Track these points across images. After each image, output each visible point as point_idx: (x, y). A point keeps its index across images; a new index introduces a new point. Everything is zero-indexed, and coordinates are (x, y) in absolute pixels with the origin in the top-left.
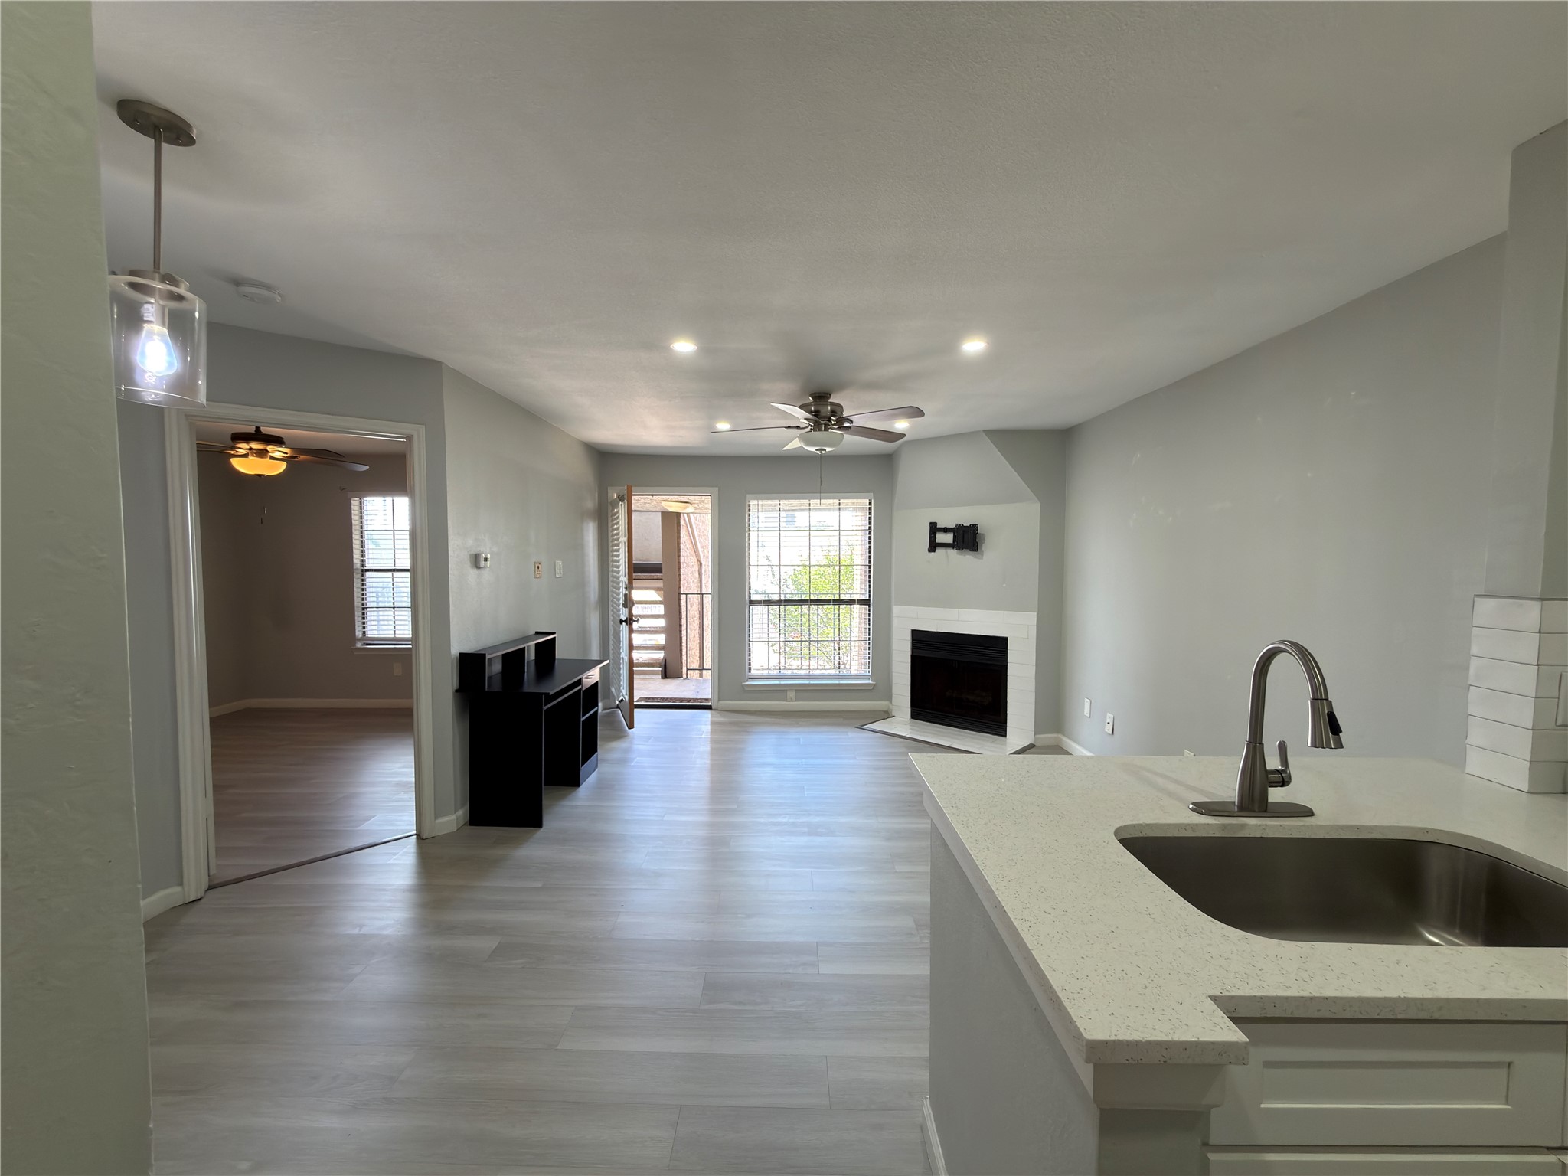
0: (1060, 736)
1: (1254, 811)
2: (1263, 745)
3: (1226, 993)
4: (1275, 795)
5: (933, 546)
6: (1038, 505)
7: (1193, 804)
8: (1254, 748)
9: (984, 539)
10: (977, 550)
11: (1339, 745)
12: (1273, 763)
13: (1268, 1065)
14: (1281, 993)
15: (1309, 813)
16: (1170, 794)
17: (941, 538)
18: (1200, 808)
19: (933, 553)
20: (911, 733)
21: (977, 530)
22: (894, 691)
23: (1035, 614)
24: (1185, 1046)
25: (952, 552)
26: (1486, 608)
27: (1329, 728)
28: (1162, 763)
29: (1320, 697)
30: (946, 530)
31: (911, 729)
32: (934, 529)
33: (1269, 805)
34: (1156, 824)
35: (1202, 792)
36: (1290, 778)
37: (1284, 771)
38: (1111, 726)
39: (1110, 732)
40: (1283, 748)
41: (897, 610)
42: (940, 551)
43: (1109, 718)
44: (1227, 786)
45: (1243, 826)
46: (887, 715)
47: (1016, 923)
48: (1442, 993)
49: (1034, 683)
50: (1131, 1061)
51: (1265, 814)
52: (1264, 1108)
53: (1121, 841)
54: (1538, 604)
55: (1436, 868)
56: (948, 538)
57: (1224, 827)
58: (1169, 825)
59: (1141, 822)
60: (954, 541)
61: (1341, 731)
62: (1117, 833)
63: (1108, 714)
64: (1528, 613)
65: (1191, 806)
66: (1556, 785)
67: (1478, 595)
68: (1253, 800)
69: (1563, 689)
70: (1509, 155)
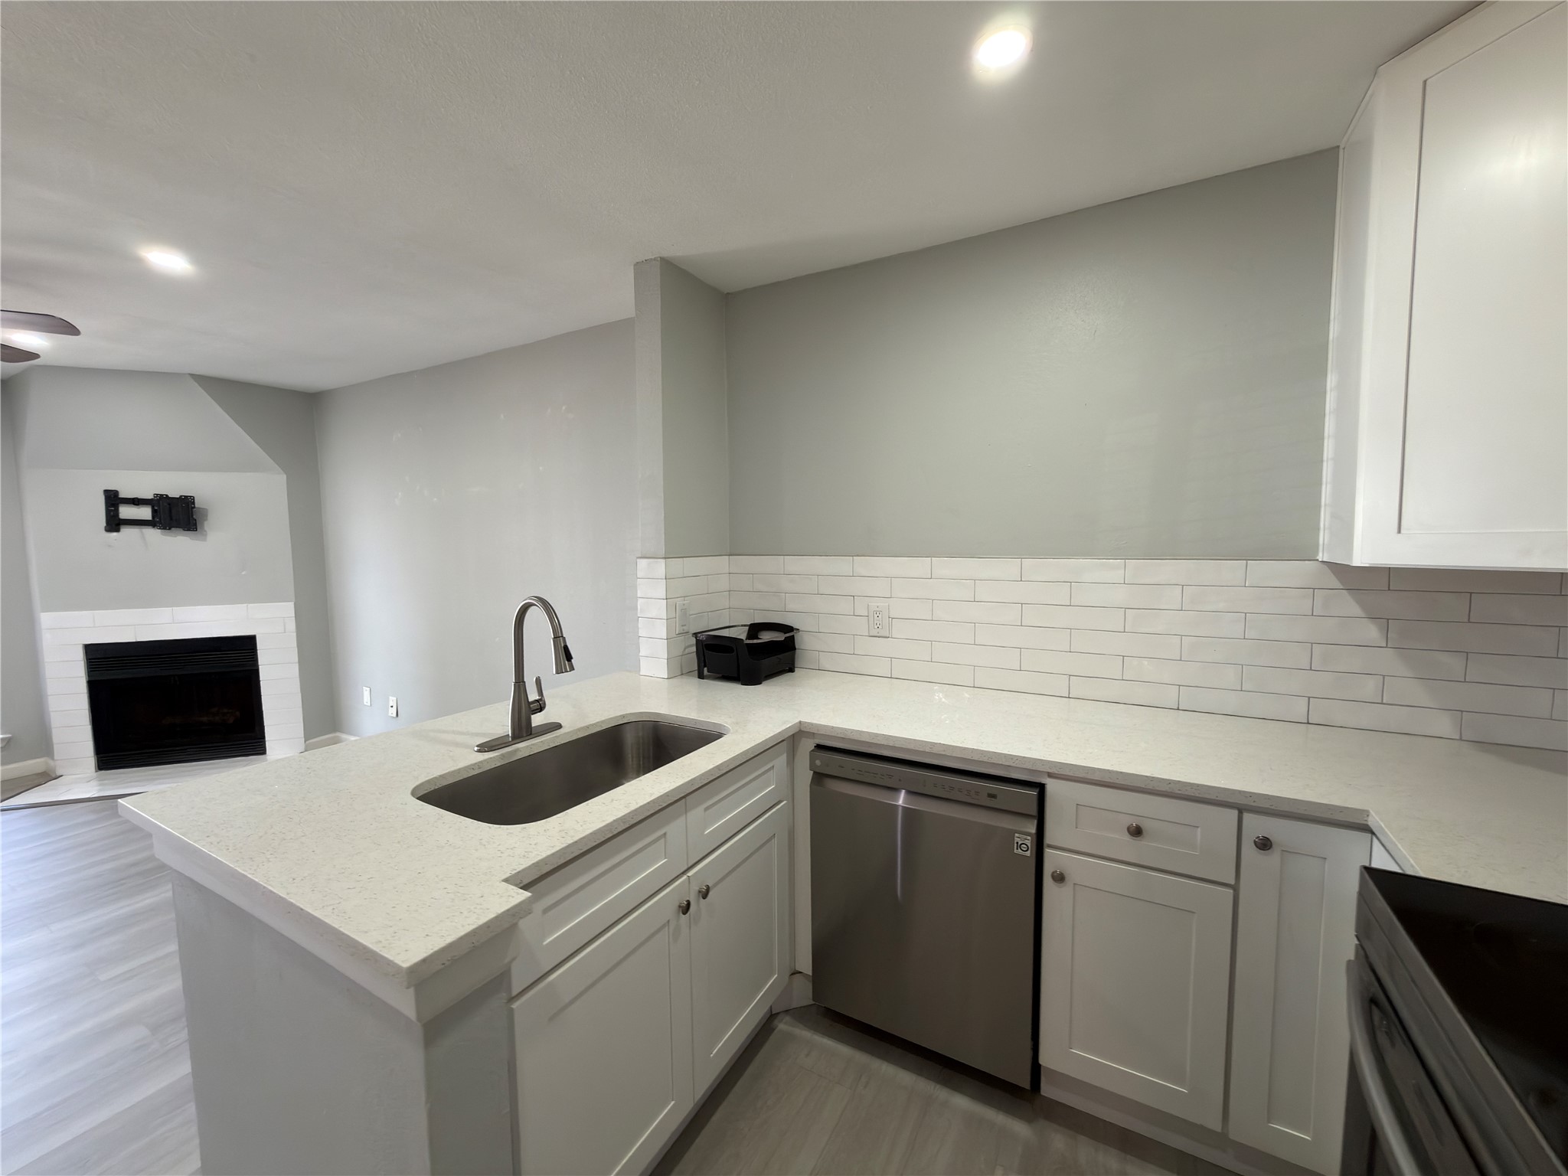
0: (338, 734)
1: (522, 737)
2: (525, 682)
3: (514, 872)
4: (537, 720)
5: (114, 523)
6: (285, 476)
7: (477, 746)
8: (519, 686)
9: (207, 516)
10: (195, 529)
11: (572, 668)
12: (533, 696)
13: (545, 911)
14: (549, 853)
15: (559, 726)
16: (457, 745)
17: (126, 512)
18: (483, 748)
19: (115, 534)
20: (100, 790)
21: (194, 503)
22: (55, 739)
23: (291, 605)
24: (487, 926)
25: (153, 534)
26: (643, 564)
27: (565, 656)
28: (446, 722)
29: (558, 636)
30: (136, 502)
31: (100, 785)
32: (113, 500)
33: (533, 729)
34: (449, 773)
35: (484, 735)
36: (545, 704)
37: (541, 700)
38: (395, 707)
39: (395, 715)
40: (538, 682)
41: (47, 620)
42: (127, 532)
43: (392, 701)
44: (501, 722)
45: (517, 750)
46: (46, 777)
47: (317, 914)
48: (634, 807)
49: (299, 684)
50: (447, 963)
51: (531, 736)
52: (547, 944)
53: (419, 798)
54: (664, 560)
55: (630, 738)
56: (145, 513)
57: (503, 755)
58: (459, 769)
59: (435, 776)
60: (153, 517)
61: (572, 658)
62: (413, 793)
63: (390, 697)
64: (660, 567)
65: (476, 749)
66: (678, 671)
67: (638, 558)
68: (522, 729)
69: (679, 612)
70: (632, 267)
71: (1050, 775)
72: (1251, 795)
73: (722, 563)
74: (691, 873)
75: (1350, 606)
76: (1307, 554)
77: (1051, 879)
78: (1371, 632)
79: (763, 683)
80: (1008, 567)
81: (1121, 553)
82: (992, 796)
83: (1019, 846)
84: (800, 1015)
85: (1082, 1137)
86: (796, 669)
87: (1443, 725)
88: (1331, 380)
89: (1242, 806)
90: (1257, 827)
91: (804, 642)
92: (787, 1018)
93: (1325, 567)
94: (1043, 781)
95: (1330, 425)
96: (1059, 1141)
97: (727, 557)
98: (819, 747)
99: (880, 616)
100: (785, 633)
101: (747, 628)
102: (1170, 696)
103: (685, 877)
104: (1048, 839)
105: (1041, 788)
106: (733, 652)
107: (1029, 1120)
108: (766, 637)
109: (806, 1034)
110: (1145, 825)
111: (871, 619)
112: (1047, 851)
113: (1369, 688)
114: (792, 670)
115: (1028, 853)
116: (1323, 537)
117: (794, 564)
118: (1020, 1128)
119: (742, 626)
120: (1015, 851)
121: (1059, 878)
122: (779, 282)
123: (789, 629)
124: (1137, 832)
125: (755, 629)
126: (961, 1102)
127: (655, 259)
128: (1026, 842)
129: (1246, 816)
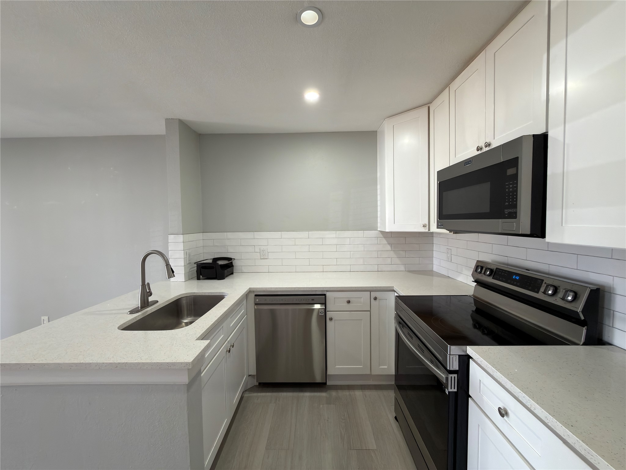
1: (146, 306)
3: (197, 337)
4: (150, 299)
7: (129, 312)
8: (143, 287)
15: (157, 302)
18: (132, 312)
26: (171, 237)
27: (171, 272)
29: (168, 264)
33: (149, 303)
34: (126, 322)
36: (152, 293)
37: (150, 291)
44: (137, 302)
45: (147, 311)
51: (149, 306)
53: (122, 330)
54: (182, 235)
55: (184, 302)
57: (143, 314)
58: (129, 320)
59: (122, 323)
61: (173, 272)
62: (119, 328)
64: (181, 238)
65: (129, 313)
66: (189, 278)
67: (169, 234)
68: (145, 303)
69: (188, 255)
70: (165, 120)
71: (327, 291)
72: (372, 287)
73: (200, 236)
74: (228, 340)
75: (384, 241)
76: (375, 229)
77: (329, 320)
78: (389, 247)
79: (226, 278)
80: (305, 234)
81: (335, 229)
82: (313, 300)
83: (321, 313)
84: (252, 389)
85: (339, 390)
86: (234, 273)
87: (402, 268)
88: (378, 187)
89: (370, 290)
90: (374, 294)
91: (235, 263)
92: (247, 392)
93: (379, 232)
94: (325, 293)
95: (379, 197)
96: (334, 393)
97: (202, 233)
98: (256, 295)
99: (264, 252)
100: (229, 261)
101: (212, 260)
102: (348, 268)
103: (227, 341)
104: (327, 309)
105: (325, 295)
106: (214, 268)
107: (326, 392)
108: (221, 263)
109: (255, 394)
110: (351, 300)
111: (261, 253)
112: (328, 313)
113: (389, 261)
114: (232, 274)
115: (323, 314)
116: (379, 225)
117: (230, 235)
118: (324, 394)
119: (210, 259)
120: (320, 314)
121: (331, 319)
122: (222, 134)
123: (229, 259)
124: (349, 302)
125: (215, 260)
126: (307, 394)
127: (176, 119)
128: (322, 311)
129: (371, 292)
